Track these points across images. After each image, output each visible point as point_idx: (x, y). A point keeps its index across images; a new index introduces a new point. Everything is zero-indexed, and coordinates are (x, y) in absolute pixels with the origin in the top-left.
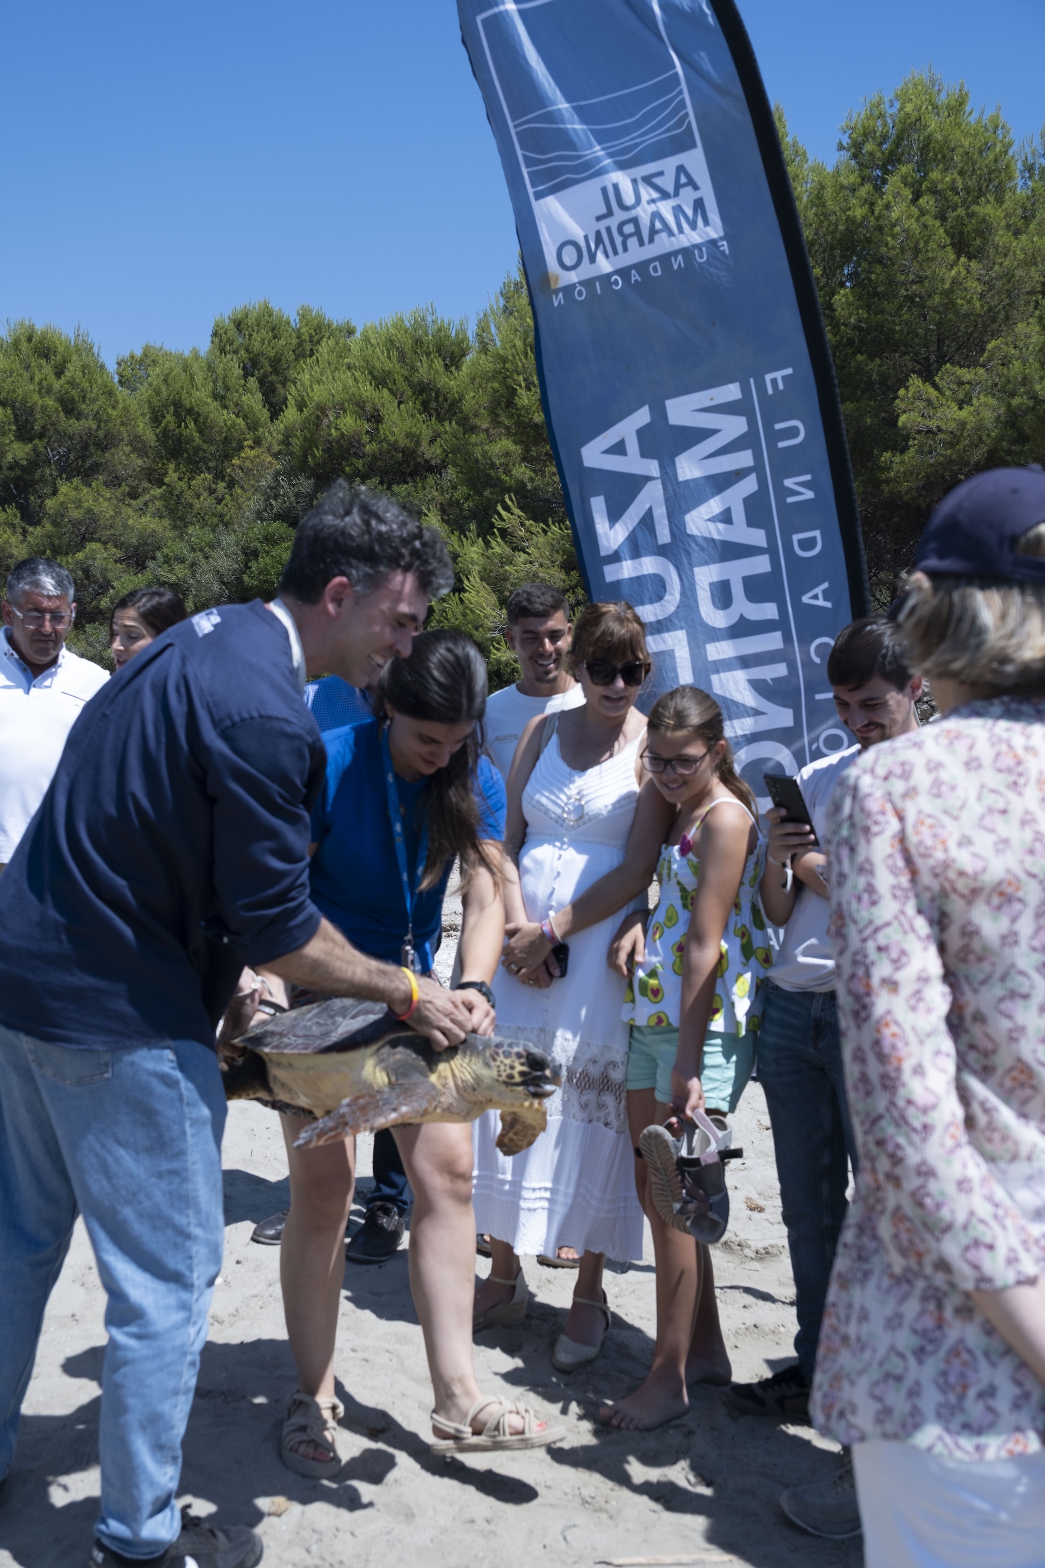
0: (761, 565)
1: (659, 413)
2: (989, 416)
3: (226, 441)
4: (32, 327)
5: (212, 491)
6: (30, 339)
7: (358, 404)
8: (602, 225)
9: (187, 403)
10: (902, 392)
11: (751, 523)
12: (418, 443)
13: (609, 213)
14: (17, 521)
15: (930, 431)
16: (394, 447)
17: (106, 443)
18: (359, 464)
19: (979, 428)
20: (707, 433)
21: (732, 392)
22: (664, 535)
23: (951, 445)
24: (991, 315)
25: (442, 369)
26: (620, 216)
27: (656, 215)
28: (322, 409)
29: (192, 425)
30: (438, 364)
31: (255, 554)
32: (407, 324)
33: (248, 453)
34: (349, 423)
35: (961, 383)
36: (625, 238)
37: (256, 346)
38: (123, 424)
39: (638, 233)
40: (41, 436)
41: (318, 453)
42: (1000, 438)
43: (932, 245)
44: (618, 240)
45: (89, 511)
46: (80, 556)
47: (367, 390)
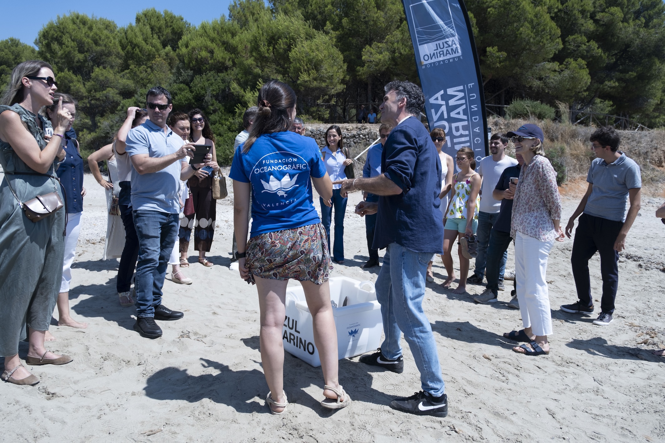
0: (466, 123)
1: (445, 92)
2: (387, 57)
3: (149, 55)
4: (78, 14)
5: (146, 72)
6: (77, 18)
7: (206, 48)
8: (435, 52)
9: (134, 42)
10: (364, 50)
11: (464, 114)
12: (225, 61)
13: (437, 49)
14: (81, 80)
15: (371, 62)
16: (219, 61)
17: (109, 54)
18: (207, 66)
19: (384, 61)
20: (456, 96)
21: (461, 88)
22: (446, 116)
23: (376, 65)
24: (386, 28)
25: (230, 38)
26: (439, 50)
27: (447, 50)
28: (194, 49)
29: (138, 50)
30: (230, 35)
31: (176, 94)
32: (219, 22)
33: (157, 59)
34: (204, 54)
35: (379, 47)
36: (440, 55)
37: (153, 23)
38: (114, 48)
39: (443, 54)
40: (87, 52)
41: (194, 63)
42: (390, 64)
43: (371, 6)
44: (439, 55)
45: (106, 77)
46: (105, 92)
47: (209, 43)
